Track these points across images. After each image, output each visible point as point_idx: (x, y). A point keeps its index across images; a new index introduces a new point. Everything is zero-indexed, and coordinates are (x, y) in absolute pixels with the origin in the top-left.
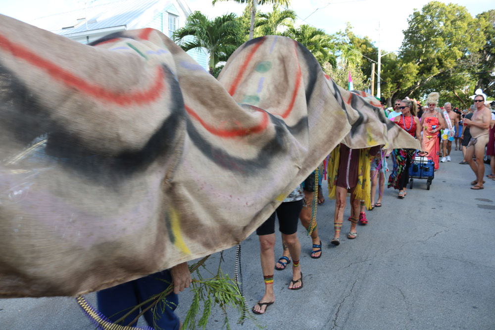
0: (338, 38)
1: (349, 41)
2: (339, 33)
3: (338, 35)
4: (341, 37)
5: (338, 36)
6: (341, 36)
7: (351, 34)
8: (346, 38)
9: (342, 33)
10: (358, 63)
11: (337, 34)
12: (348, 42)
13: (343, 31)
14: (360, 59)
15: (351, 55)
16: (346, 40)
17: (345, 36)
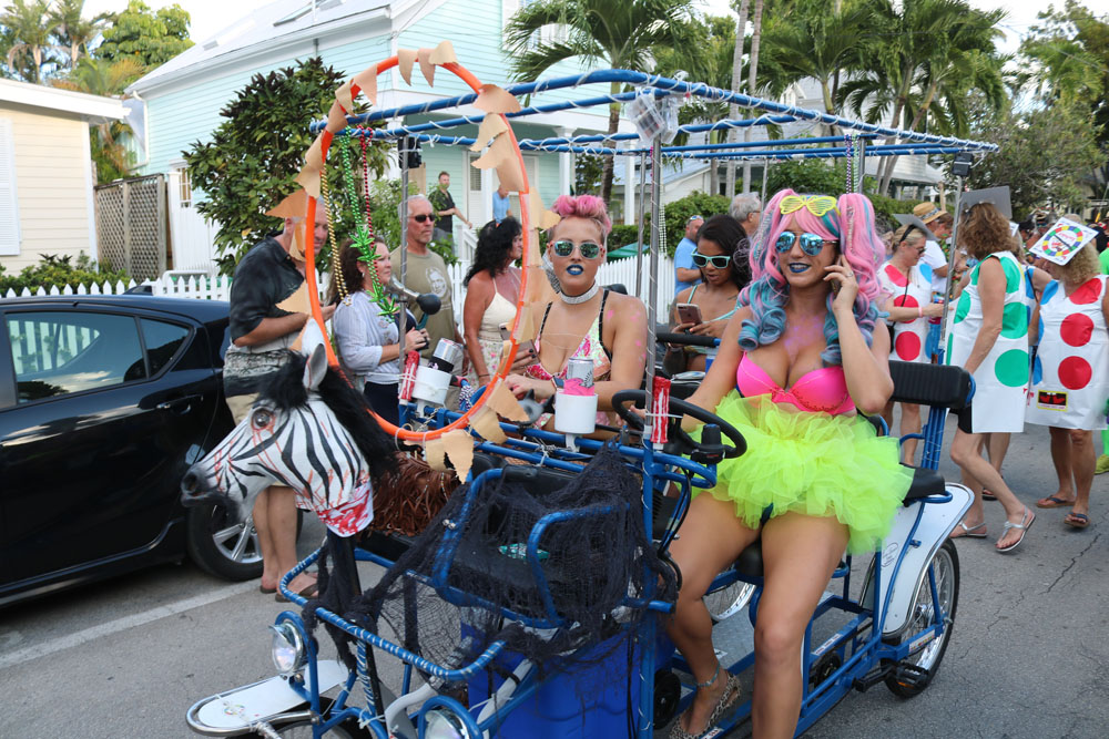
0: (1040, 28)
1: (1076, 33)
2: (1049, 14)
3: (1044, 20)
4: (1052, 25)
5: (1042, 24)
6: (1052, 23)
7: (1083, 14)
8: (1064, 26)
9: (1055, 12)
10: (1089, 91)
11: (1042, 16)
12: (1071, 38)
13: (1060, 7)
14: (1098, 80)
15: (1067, 70)
16: (1067, 32)
17: (1064, 20)
